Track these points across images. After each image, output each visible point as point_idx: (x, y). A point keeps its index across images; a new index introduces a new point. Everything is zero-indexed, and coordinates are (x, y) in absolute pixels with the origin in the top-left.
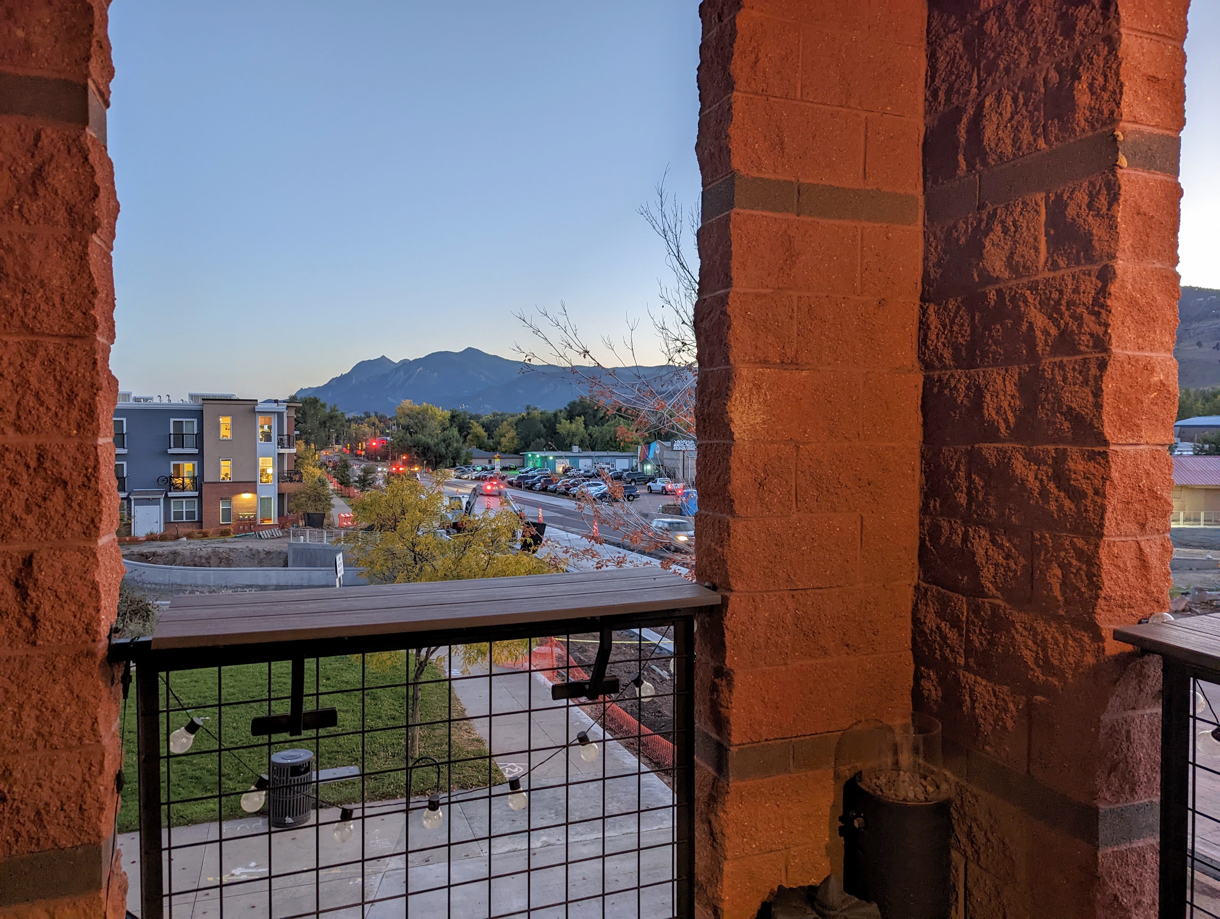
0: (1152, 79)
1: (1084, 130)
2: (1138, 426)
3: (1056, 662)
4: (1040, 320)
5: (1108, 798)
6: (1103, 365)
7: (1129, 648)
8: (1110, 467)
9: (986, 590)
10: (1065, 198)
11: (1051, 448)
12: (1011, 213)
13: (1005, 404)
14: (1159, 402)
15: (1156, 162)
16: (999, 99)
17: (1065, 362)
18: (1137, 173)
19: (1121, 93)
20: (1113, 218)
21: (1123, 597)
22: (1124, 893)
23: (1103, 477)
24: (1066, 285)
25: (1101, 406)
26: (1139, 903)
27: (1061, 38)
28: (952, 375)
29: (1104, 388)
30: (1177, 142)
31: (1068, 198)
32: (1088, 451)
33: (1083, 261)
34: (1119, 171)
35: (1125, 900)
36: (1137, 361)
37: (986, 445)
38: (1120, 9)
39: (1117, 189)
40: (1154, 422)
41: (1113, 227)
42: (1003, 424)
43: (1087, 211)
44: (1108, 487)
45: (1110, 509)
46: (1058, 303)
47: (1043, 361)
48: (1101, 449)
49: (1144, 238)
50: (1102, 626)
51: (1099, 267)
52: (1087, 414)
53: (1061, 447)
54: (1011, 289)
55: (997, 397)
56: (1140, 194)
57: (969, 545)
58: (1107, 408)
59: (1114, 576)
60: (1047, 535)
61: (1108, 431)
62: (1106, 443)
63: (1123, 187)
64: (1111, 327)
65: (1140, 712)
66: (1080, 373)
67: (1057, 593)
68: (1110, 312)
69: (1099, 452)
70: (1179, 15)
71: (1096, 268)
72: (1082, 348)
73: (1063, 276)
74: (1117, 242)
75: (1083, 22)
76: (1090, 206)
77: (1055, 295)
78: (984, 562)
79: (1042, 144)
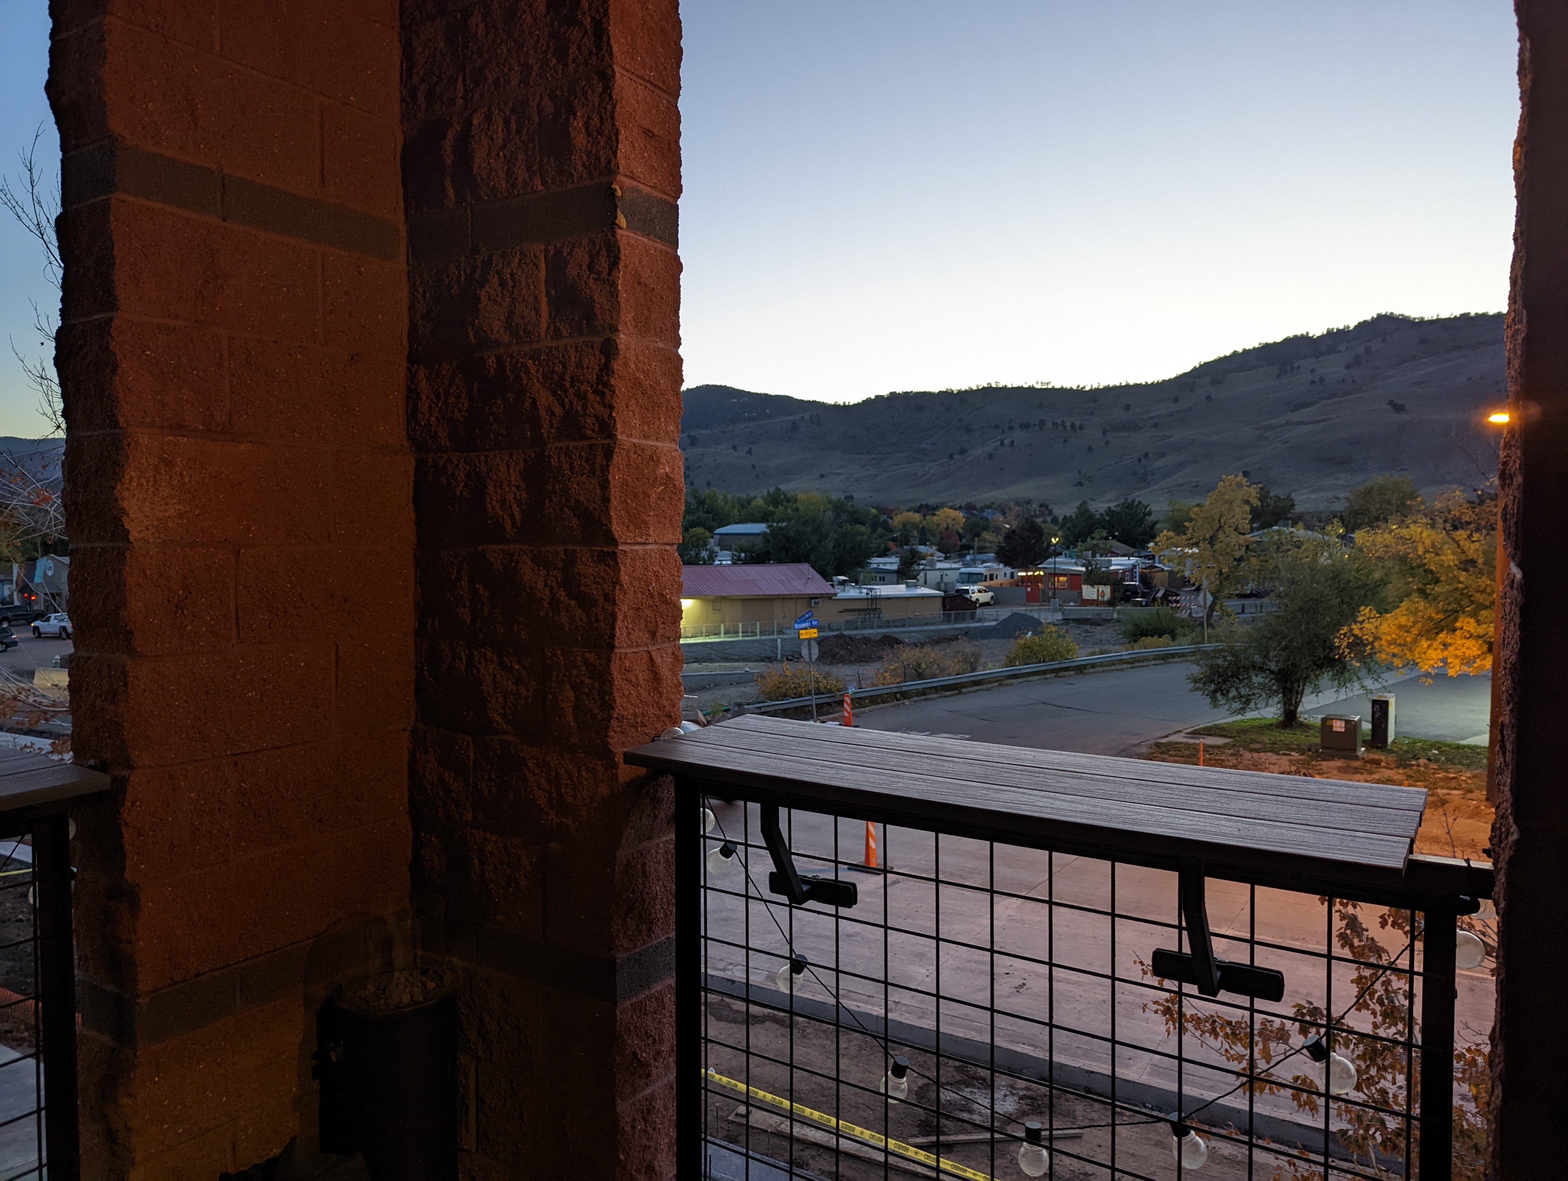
0: (648, 133)
1: (581, 176)
2: (646, 524)
3: (570, 800)
4: (544, 398)
5: (625, 944)
6: (609, 454)
7: (642, 771)
8: (620, 570)
9: (495, 724)
10: (565, 254)
11: (560, 549)
12: (509, 264)
13: (510, 497)
14: (666, 496)
15: (655, 228)
16: (488, 118)
17: (571, 448)
18: (636, 237)
19: (617, 141)
20: (614, 285)
21: (635, 715)
22: (643, 1048)
23: (613, 582)
24: (570, 358)
25: (609, 501)
26: (659, 1053)
27: (554, 61)
28: (449, 460)
29: (611, 480)
30: (674, 211)
31: (568, 254)
32: (597, 551)
33: (586, 332)
34: (619, 231)
35: (644, 1055)
36: (643, 450)
37: (491, 547)
38: (612, 41)
39: (616, 251)
40: (663, 520)
41: (614, 294)
42: (509, 521)
43: (588, 273)
44: (618, 592)
45: (620, 617)
46: (562, 377)
47: (549, 446)
48: (610, 549)
49: (646, 312)
50: (615, 750)
51: (603, 340)
52: (595, 509)
53: (570, 547)
54: (512, 356)
55: (501, 488)
56: (640, 262)
57: (475, 671)
58: (614, 503)
59: (627, 693)
60: (559, 652)
61: (616, 528)
62: (614, 542)
63: (623, 251)
64: (616, 410)
65: (656, 841)
66: (587, 461)
67: (570, 718)
68: (614, 392)
69: (608, 552)
70: (672, 67)
71: (599, 340)
72: (589, 432)
73: (566, 346)
74: (619, 312)
75: (575, 47)
76: (590, 267)
77: (559, 368)
78: (491, 691)
79: (539, 186)
